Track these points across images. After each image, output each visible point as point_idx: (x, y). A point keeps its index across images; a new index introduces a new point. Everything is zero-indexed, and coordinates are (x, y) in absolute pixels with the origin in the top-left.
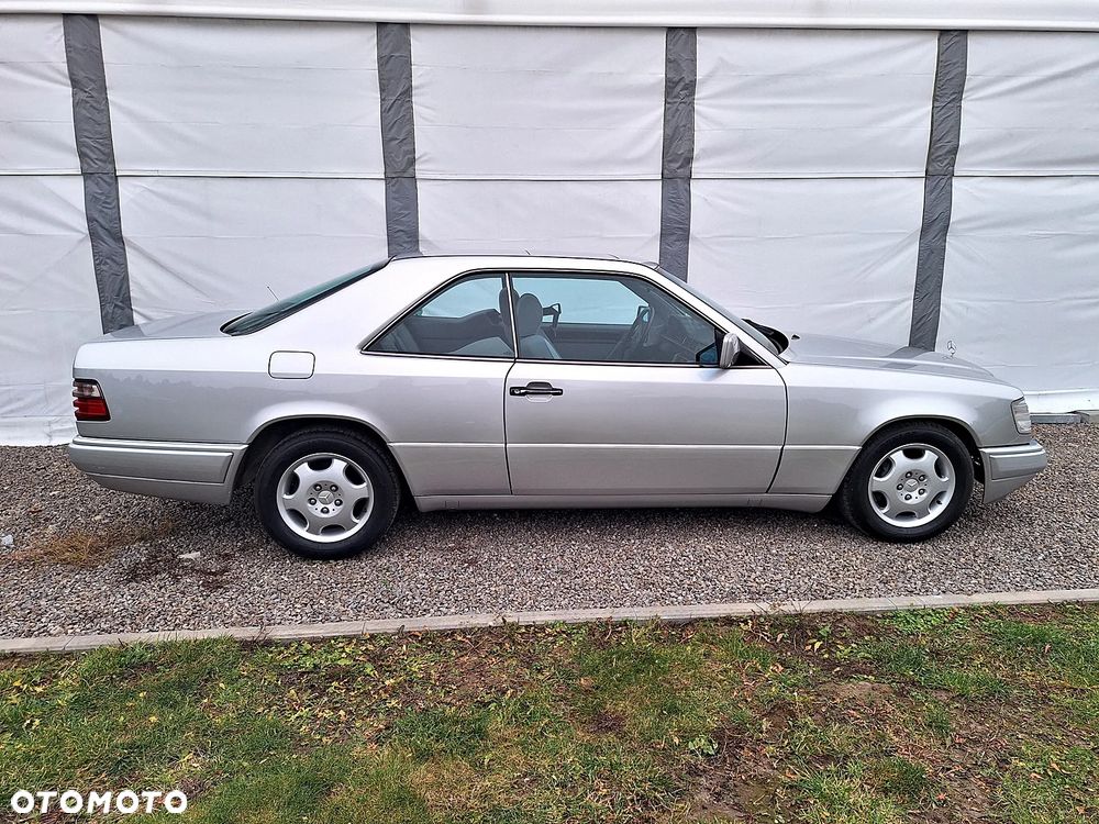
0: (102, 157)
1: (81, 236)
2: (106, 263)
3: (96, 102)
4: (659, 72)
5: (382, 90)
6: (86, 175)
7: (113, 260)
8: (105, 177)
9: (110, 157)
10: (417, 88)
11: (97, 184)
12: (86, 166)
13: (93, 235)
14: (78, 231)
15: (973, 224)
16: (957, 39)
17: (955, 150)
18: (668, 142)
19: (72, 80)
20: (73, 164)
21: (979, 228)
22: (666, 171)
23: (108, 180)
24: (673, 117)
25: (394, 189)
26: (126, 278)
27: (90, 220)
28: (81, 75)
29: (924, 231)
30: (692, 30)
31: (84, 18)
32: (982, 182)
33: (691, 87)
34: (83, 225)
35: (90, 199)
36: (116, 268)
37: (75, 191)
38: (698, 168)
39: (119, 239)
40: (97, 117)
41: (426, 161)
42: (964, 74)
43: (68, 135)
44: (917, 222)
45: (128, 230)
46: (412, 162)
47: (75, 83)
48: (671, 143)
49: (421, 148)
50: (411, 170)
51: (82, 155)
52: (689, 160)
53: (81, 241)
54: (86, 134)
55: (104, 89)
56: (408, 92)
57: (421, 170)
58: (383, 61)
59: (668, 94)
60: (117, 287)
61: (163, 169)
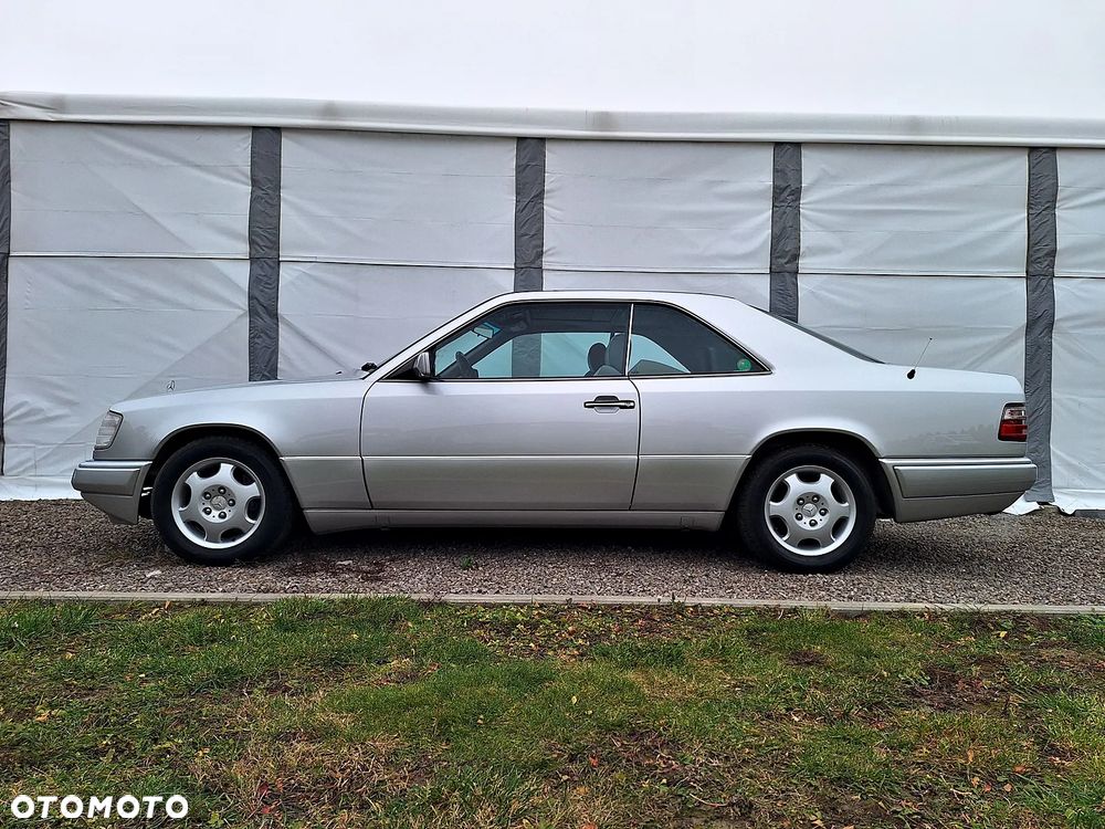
0: (269, 244)
1: (241, 312)
2: (260, 337)
3: (270, 198)
4: (767, 181)
5: (518, 194)
6: (252, 259)
7: (267, 334)
8: (268, 261)
9: (275, 245)
10: (548, 192)
11: (262, 268)
12: (254, 252)
13: (252, 312)
14: (239, 308)
15: (1078, 322)
16: (1044, 155)
17: (1053, 253)
18: (776, 239)
19: (253, 180)
20: (243, 249)
21: (1083, 326)
22: (773, 267)
23: (272, 264)
24: (781, 218)
25: (522, 278)
26: (275, 352)
27: (251, 298)
28: (260, 176)
29: (1030, 327)
30: (798, 145)
31: (271, 132)
32: (1082, 283)
33: (797, 193)
34: (244, 302)
35: (254, 281)
36: (268, 341)
37: (242, 274)
38: (804, 263)
39: (274, 315)
40: (269, 211)
41: (553, 254)
42: (1056, 185)
43: (243, 226)
44: (1022, 319)
45: (283, 308)
46: (541, 254)
47: (254, 182)
48: (778, 242)
49: (549, 242)
50: (538, 262)
51: (252, 242)
52: (796, 257)
53: (242, 315)
54: (258, 225)
55: (278, 188)
56: (541, 195)
57: (547, 262)
58: (520, 169)
59: (775, 199)
60: (267, 359)
61: (322, 256)
